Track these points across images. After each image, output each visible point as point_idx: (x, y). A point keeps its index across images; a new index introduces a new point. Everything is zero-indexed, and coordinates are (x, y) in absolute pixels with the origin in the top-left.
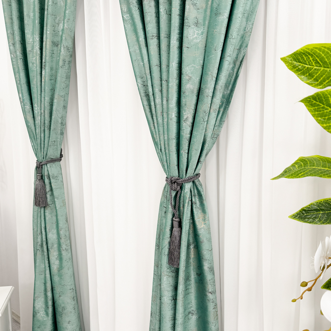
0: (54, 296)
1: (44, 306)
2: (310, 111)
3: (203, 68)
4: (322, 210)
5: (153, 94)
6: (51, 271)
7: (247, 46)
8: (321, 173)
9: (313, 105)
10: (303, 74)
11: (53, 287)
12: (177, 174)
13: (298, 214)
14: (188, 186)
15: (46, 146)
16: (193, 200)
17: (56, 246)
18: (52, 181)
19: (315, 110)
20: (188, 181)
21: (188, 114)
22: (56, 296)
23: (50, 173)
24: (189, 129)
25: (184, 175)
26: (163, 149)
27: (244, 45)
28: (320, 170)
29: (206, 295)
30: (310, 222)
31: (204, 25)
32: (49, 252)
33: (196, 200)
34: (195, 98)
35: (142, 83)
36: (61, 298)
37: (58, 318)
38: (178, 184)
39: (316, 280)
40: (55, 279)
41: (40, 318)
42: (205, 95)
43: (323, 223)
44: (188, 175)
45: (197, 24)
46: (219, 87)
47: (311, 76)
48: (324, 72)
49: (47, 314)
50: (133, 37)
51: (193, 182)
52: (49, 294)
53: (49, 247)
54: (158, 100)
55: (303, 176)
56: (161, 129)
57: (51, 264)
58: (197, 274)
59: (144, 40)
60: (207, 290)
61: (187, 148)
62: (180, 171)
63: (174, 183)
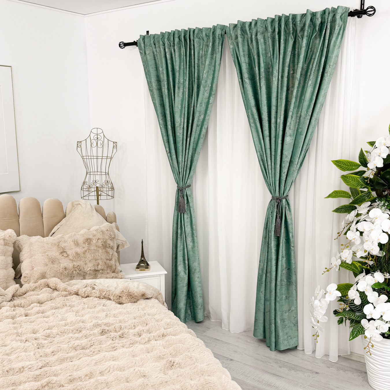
0: (189, 263)
1: (183, 269)
2: (342, 180)
3: (292, 153)
4: (343, 209)
5: (266, 160)
6: (188, 249)
7: (310, 145)
8: (343, 196)
9: (343, 178)
10: (339, 166)
11: (189, 258)
12: (279, 195)
13: (335, 210)
14: (284, 200)
15: (187, 178)
16: (286, 206)
17: (190, 235)
18: (189, 198)
19: (344, 180)
20: (284, 198)
21: (285, 170)
22: (191, 263)
23: (188, 194)
24: (285, 177)
25: (282, 196)
26: (271, 184)
27: (309, 144)
28: (343, 195)
29: (290, 248)
30: (339, 213)
31: (293, 136)
32: (186, 238)
33: (287, 206)
34: (288, 164)
35: (259, 154)
36: (194, 264)
37: (192, 275)
38: (279, 200)
39: (342, 232)
40: (190, 253)
41: (182, 276)
42: (294, 164)
43: (344, 213)
44: (284, 196)
45: (290, 136)
46: (299, 161)
47: (341, 167)
48: (345, 167)
49: (186, 273)
50: (255, 134)
51: (286, 199)
52: (187, 262)
53: (186, 236)
54: (269, 163)
55: (337, 197)
56: (271, 175)
57: (187, 245)
58: (285, 239)
59: (262, 137)
60: (291, 245)
61: (284, 184)
62: (280, 194)
63: (278, 199)
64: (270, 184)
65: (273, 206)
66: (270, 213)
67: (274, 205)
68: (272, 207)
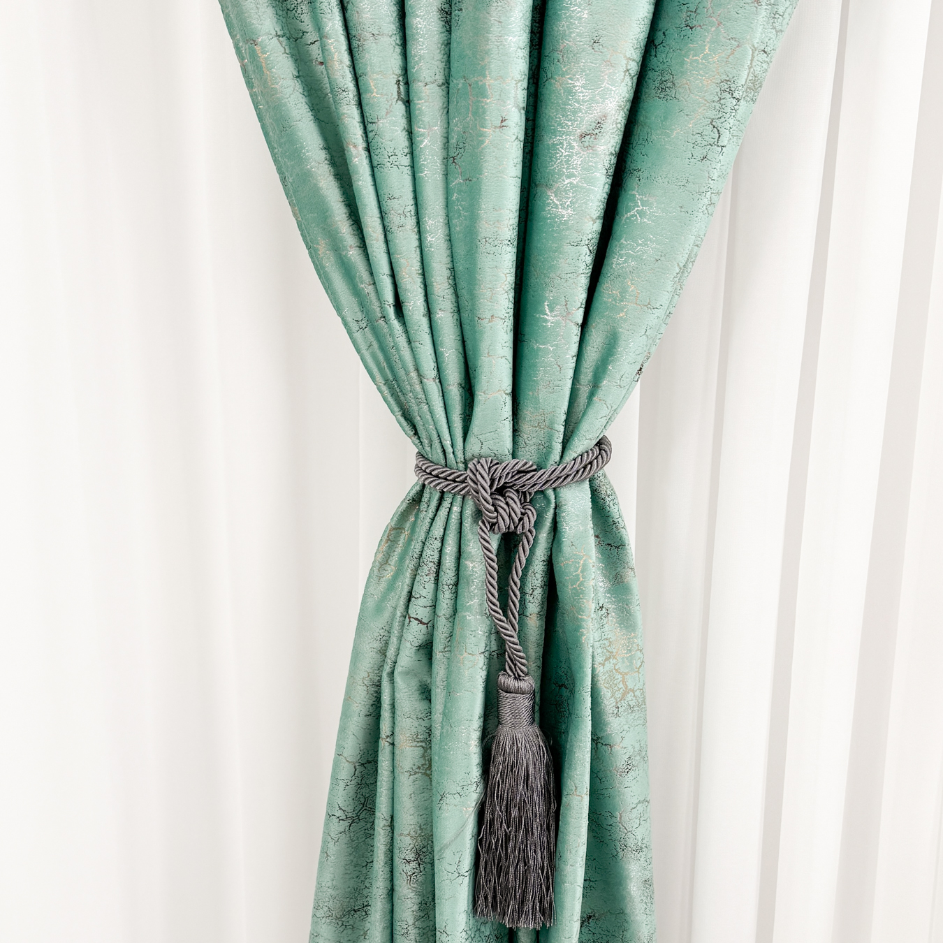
61: (582, 296)
62: (526, 428)
63: (501, 491)
64: (399, 305)
65: (448, 575)
66: (407, 657)
67: (449, 561)
68: (425, 589)
